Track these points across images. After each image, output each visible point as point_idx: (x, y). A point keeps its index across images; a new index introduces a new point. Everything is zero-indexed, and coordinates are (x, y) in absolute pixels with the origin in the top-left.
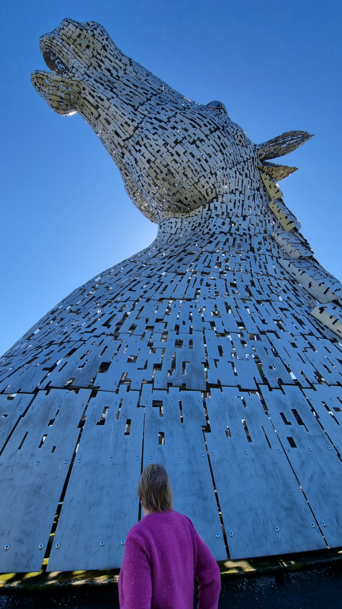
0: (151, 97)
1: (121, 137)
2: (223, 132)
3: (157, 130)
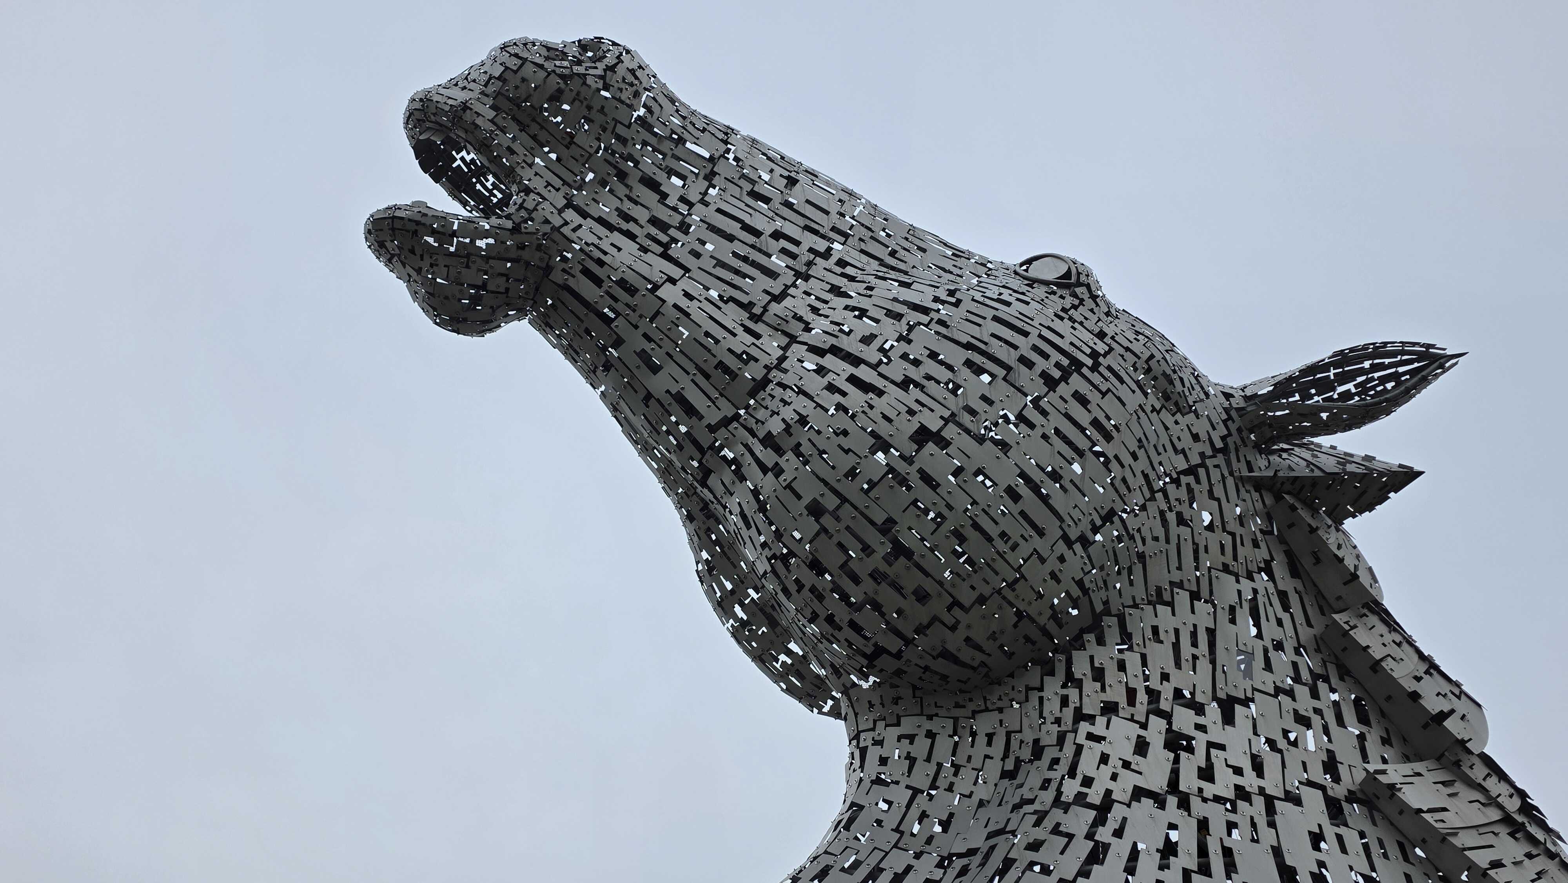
0: (810, 264)
1: (701, 418)
2: (1096, 378)
3: (844, 394)
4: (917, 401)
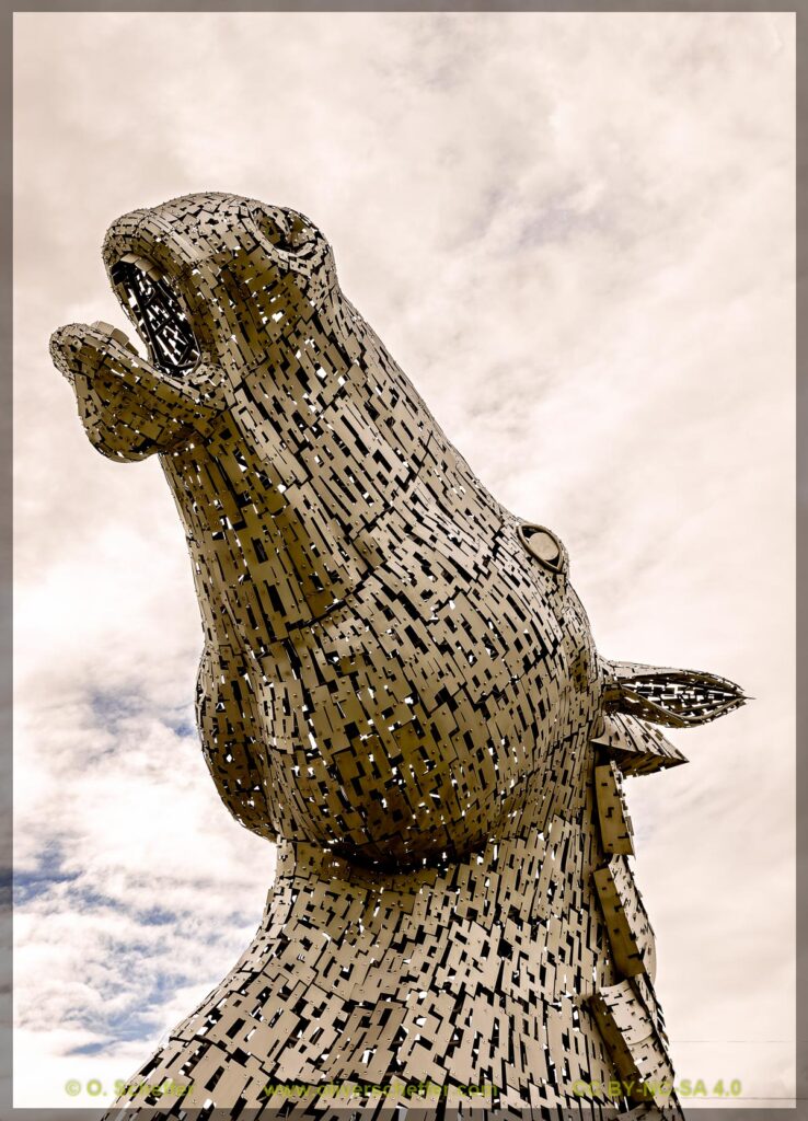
4: (447, 665)
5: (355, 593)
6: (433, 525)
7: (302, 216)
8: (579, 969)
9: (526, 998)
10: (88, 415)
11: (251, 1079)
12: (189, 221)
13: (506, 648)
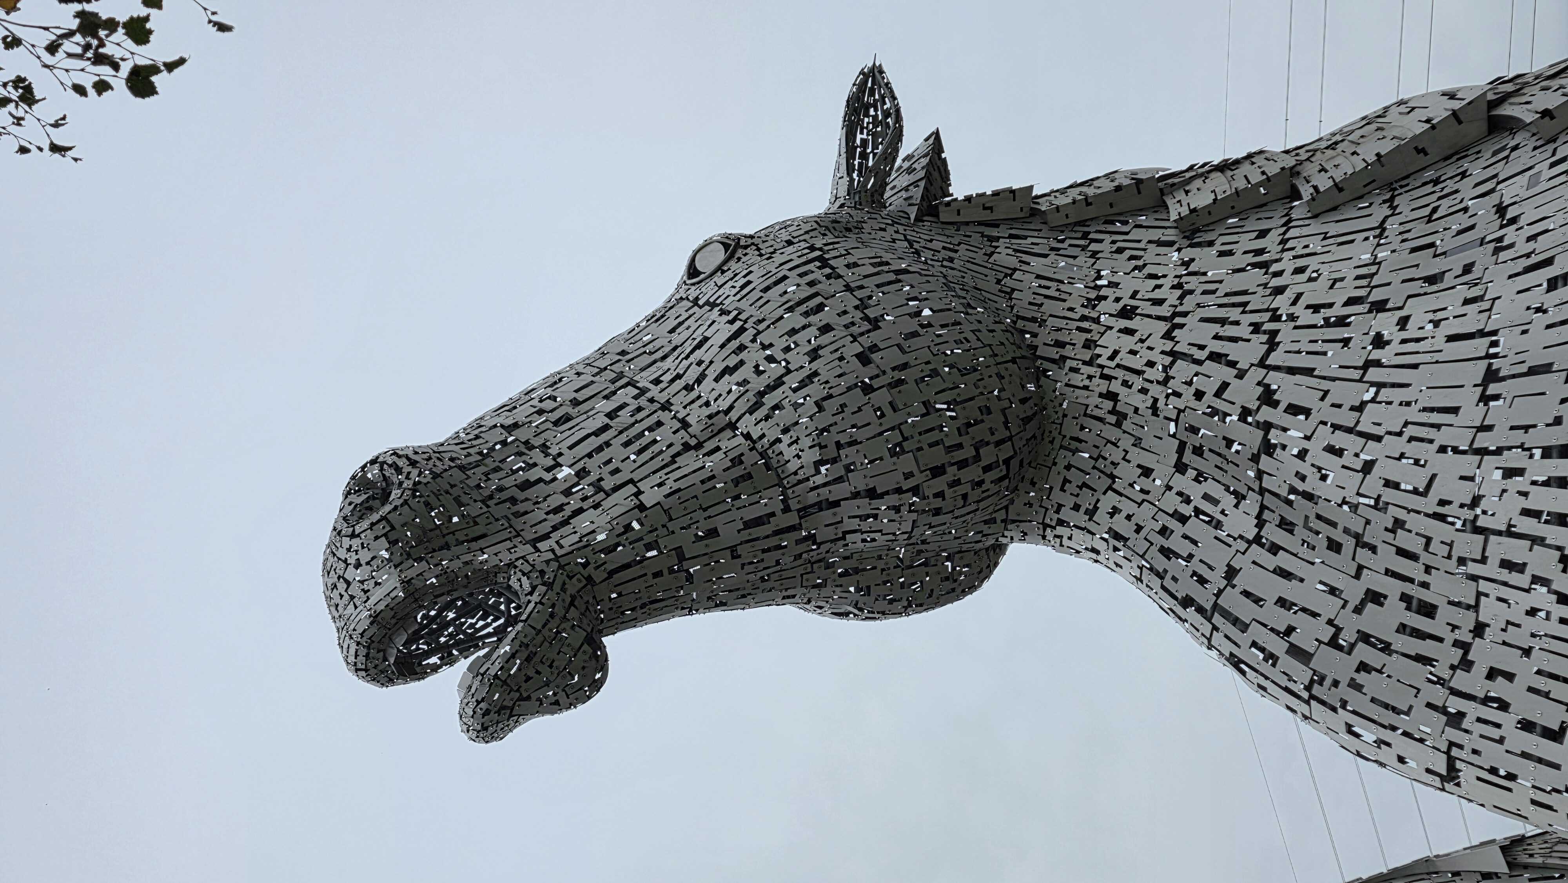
5: (754, 442)
6: (686, 363)
7: (353, 477)
8: (1150, 242)
9: (1178, 292)
10: (557, 703)
11: (1254, 562)
12: (355, 589)
13: (816, 294)
